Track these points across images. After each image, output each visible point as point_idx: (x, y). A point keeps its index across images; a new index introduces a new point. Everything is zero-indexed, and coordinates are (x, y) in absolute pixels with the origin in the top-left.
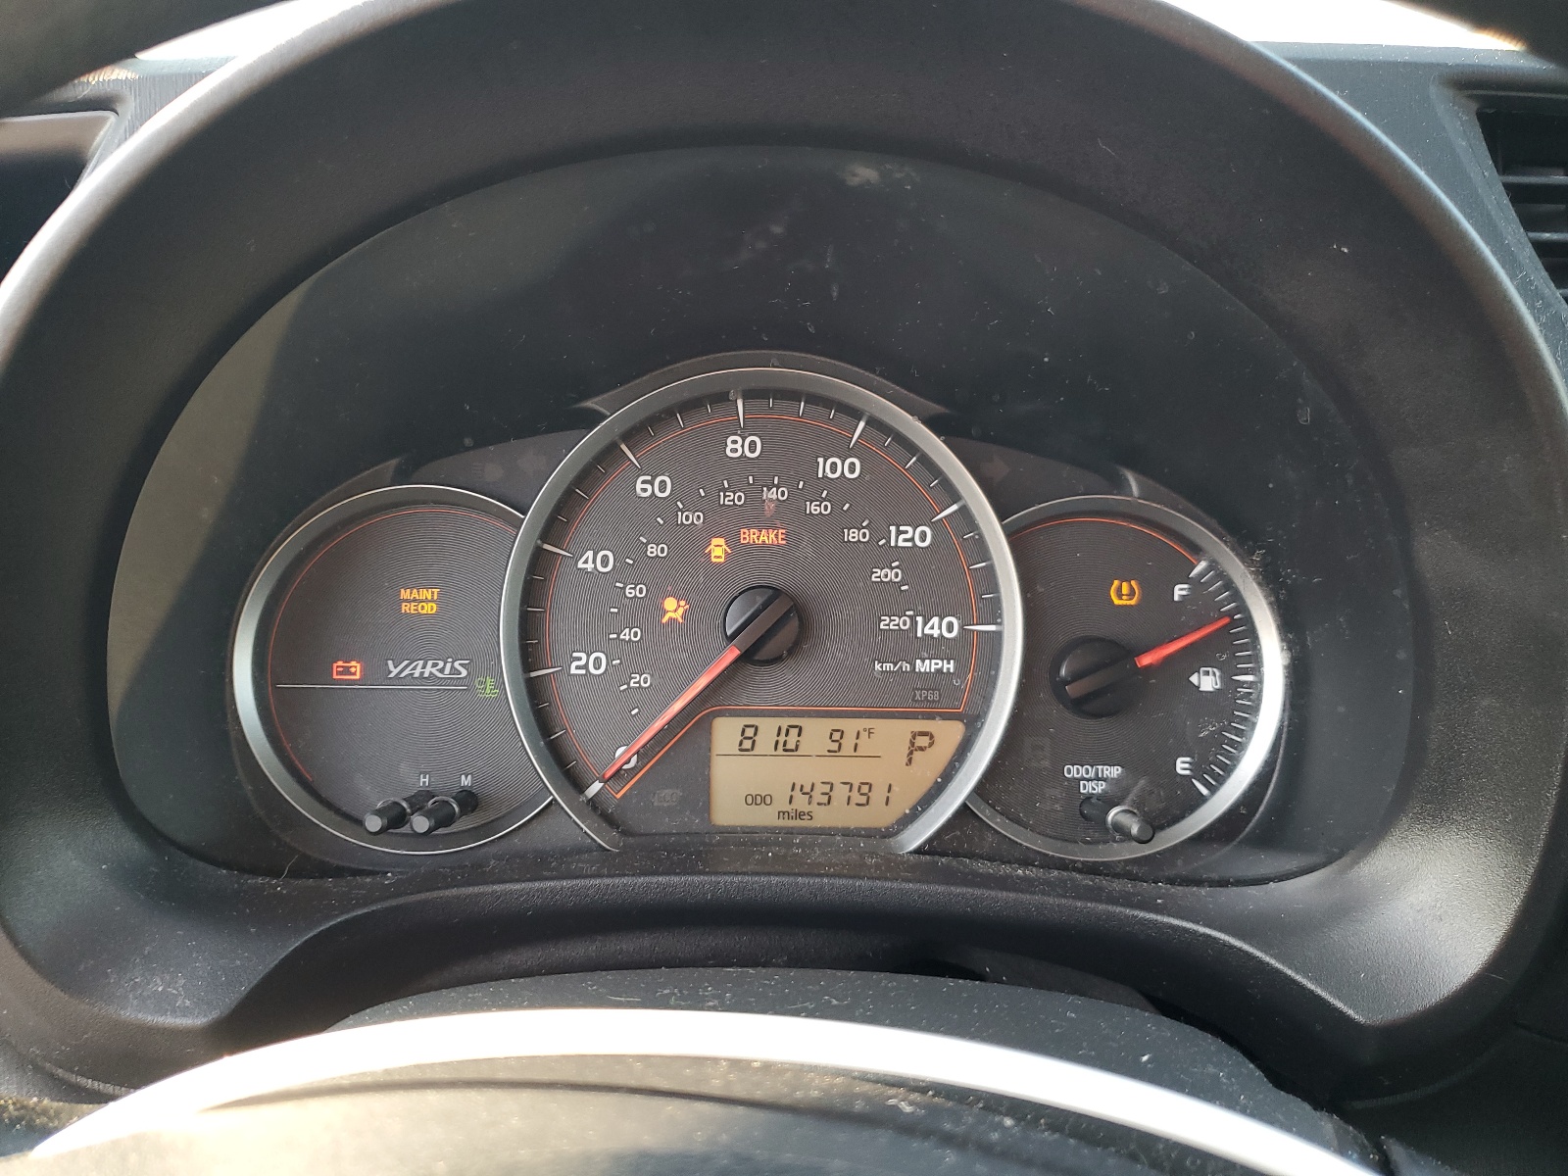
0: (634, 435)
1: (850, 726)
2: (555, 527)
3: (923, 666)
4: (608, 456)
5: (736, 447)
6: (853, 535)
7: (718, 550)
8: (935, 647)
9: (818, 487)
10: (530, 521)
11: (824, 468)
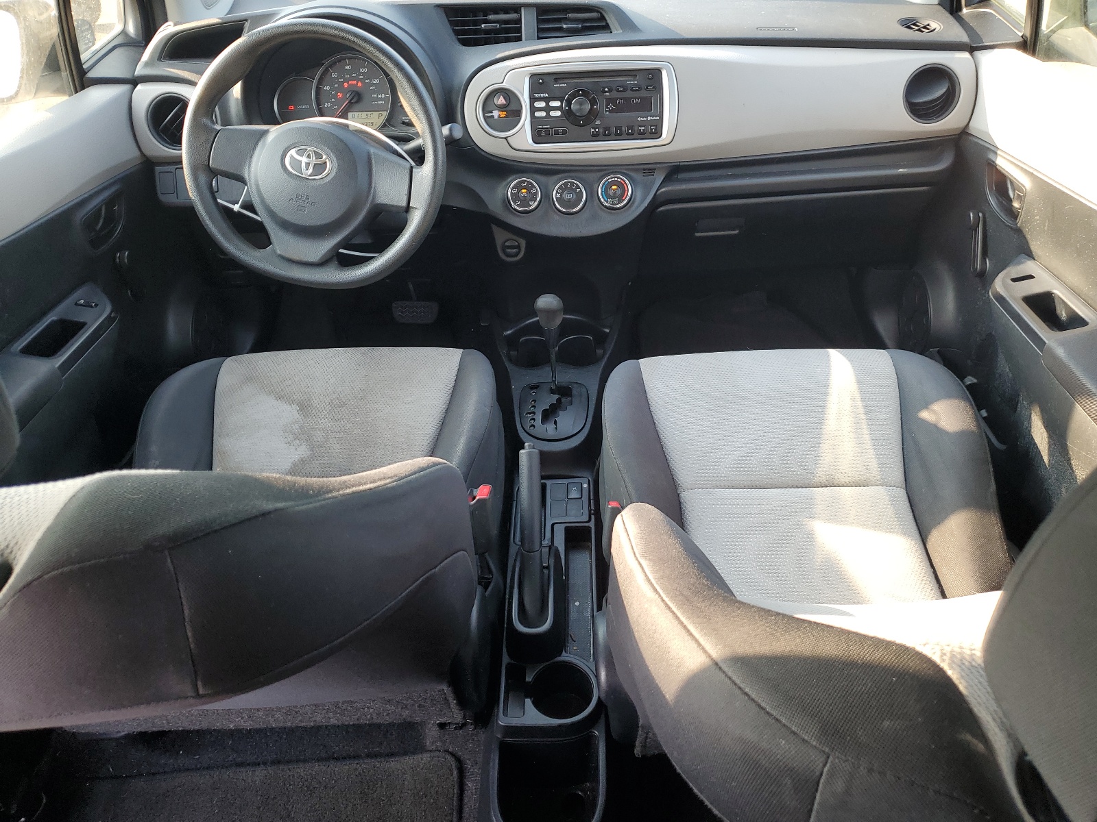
0: (331, 66)
1: (369, 113)
2: (320, 82)
3: (379, 103)
4: (326, 71)
5: (347, 67)
6: (367, 81)
7: (346, 85)
8: (381, 99)
9: (360, 74)
10: (315, 81)
11: (361, 70)
